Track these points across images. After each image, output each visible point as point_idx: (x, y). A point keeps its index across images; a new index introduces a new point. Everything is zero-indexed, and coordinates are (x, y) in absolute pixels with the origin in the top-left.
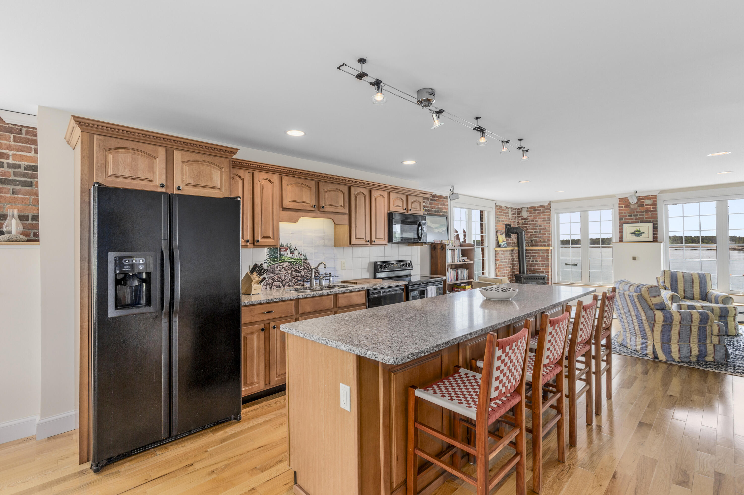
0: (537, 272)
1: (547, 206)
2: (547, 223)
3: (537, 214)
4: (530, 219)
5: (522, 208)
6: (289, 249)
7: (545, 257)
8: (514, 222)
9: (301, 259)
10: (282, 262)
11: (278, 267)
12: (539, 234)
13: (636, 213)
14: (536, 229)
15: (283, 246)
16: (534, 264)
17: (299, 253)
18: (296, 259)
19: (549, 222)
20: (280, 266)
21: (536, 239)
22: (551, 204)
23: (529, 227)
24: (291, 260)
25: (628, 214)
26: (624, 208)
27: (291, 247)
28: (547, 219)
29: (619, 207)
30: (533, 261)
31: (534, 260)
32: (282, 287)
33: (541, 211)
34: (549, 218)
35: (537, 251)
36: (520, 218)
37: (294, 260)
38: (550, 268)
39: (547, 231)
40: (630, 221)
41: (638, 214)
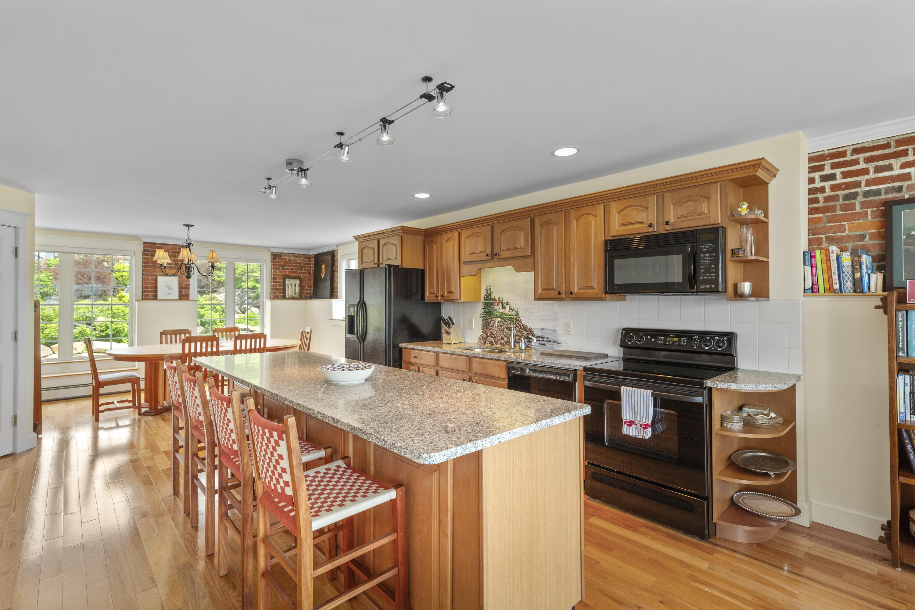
6: (501, 304)
9: (513, 315)
10: (495, 317)
11: (491, 322)
15: (496, 300)
17: (510, 309)
18: (507, 315)
20: (493, 322)
24: (503, 316)
27: (503, 301)
32: (495, 344)
37: (506, 316)
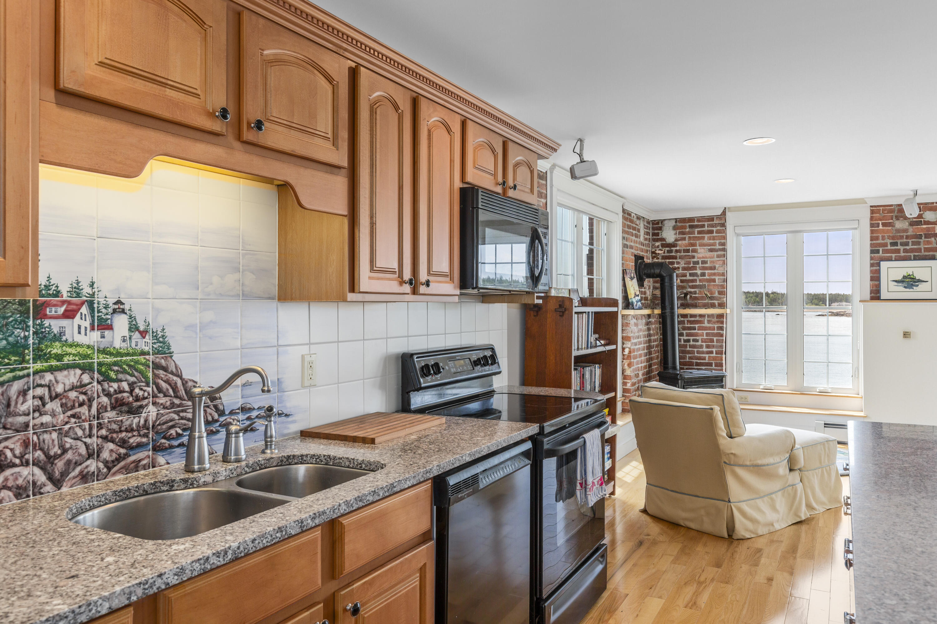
0: (697, 364)
1: (719, 217)
2: (718, 256)
3: (696, 235)
4: (682, 245)
5: (662, 221)
6: (84, 310)
7: (716, 331)
8: (647, 251)
9: (143, 353)
10: (51, 370)
11: (24, 393)
12: (700, 281)
13: (906, 238)
14: (694, 268)
15: (57, 294)
16: (691, 346)
17: (133, 327)
18: (119, 354)
19: (722, 253)
20: (39, 391)
21: (693, 290)
22: (728, 214)
23: (678, 263)
24: (96, 359)
25: (889, 241)
26: (881, 227)
27: (100, 299)
28: (718, 247)
29: (872, 225)
30: (688, 341)
31: (691, 338)
32: (49, 487)
33: (706, 228)
34: (724, 244)
35: (698, 318)
36: (657, 244)
37: (110, 359)
38: (724, 356)
39: (719, 274)
40: (894, 255)
41: (910, 241)
